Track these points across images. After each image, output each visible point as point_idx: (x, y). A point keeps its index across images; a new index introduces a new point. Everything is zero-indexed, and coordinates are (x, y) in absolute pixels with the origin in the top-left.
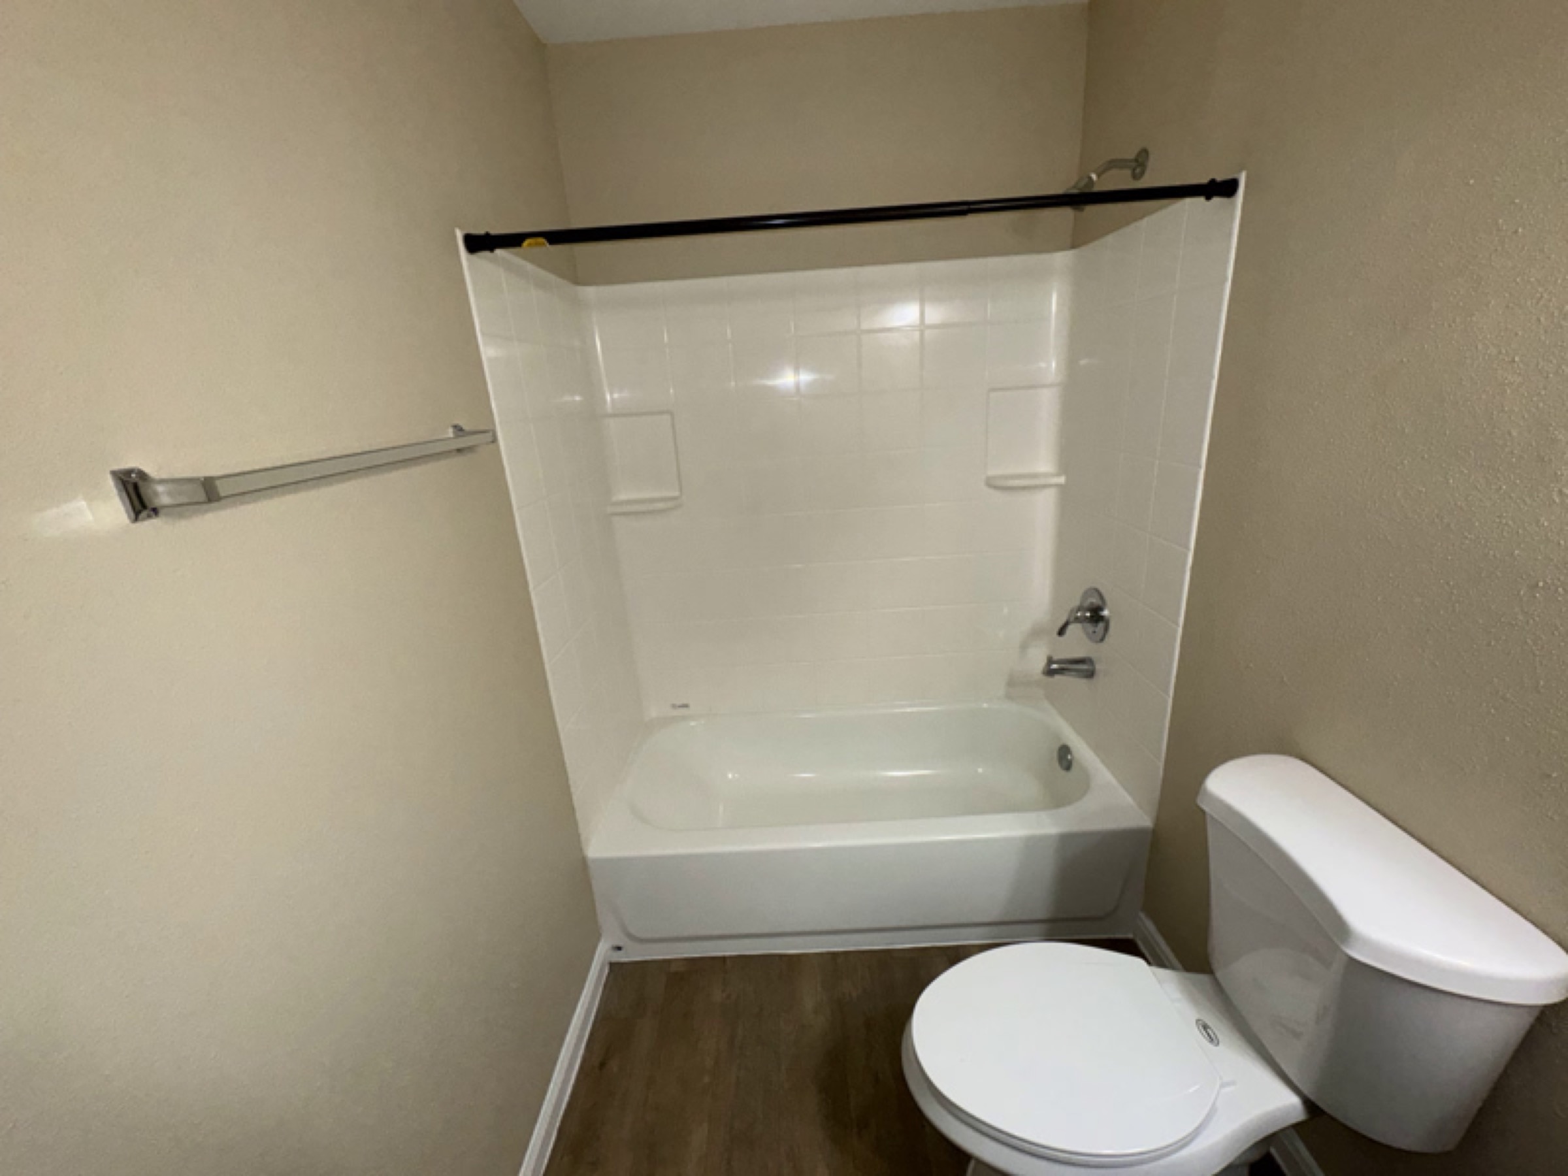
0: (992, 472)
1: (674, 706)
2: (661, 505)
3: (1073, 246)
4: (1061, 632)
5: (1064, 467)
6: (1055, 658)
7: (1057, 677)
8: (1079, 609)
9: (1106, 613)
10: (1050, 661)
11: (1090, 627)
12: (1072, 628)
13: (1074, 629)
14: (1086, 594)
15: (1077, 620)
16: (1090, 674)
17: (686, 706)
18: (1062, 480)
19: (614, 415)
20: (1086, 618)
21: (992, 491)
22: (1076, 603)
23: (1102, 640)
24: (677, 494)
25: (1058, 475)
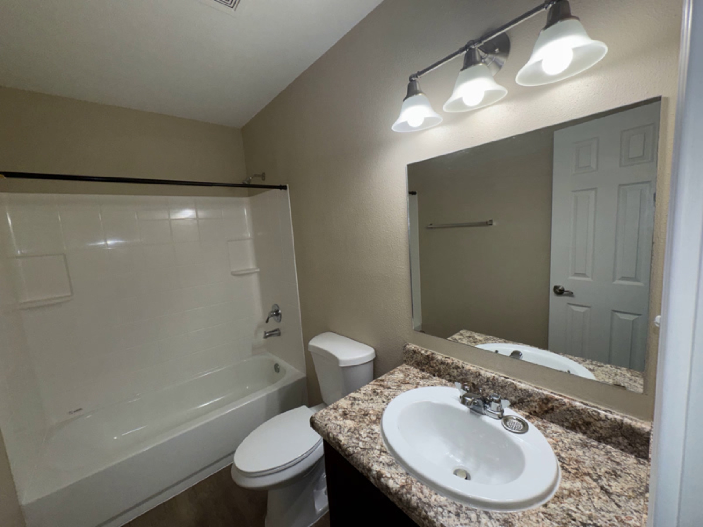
0: (233, 270)
4: (267, 322)
5: (258, 265)
6: (267, 332)
7: (269, 338)
8: (272, 312)
9: (280, 311)
10: (265, 333)
11: (276, 318)
12: (270, 319)
13: (271, 319)
14: (273, 307)
15: (272, 316)
16: (279, 334)
18: (258, 270)
20: (274, 315)
21: (234, 277)
22: (270, 310)
23: (280, 321)
24: (69, 294)
25: (257, 268)
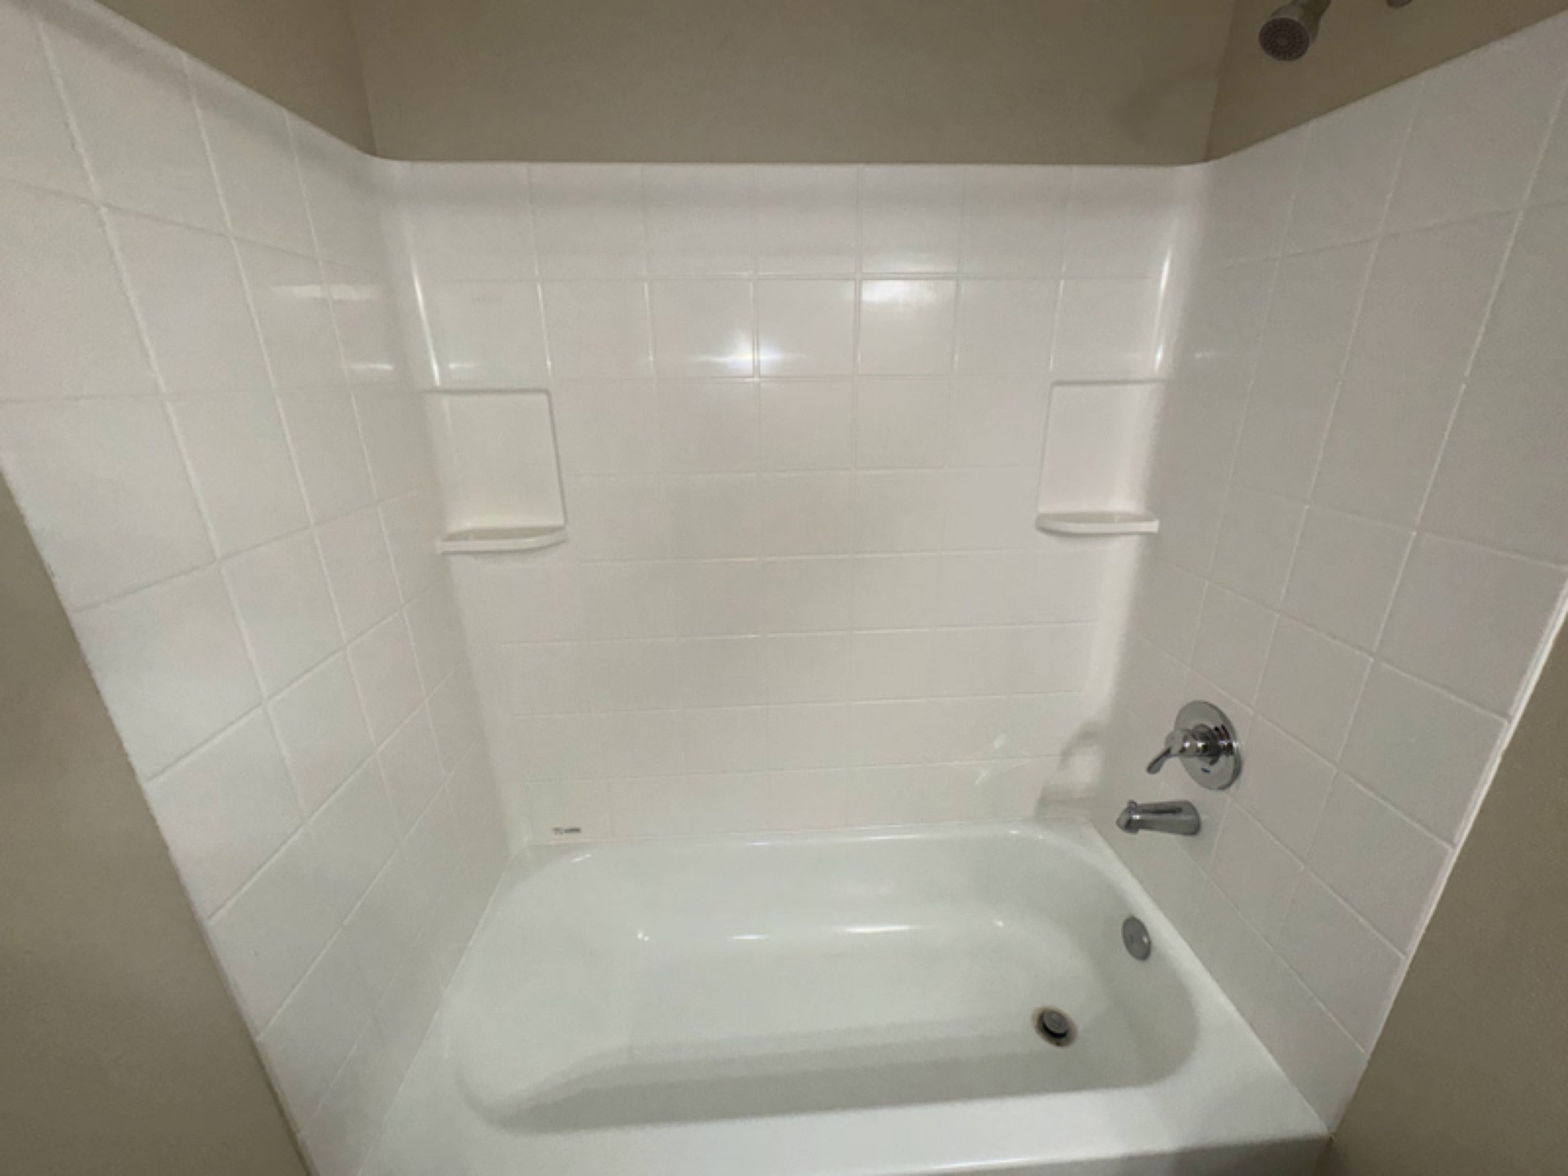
0: (1043, 509)
1: (557, 830)
2: (531, 542)
3: (1209, 154)
4: (1153, 766)
5: (1155, 506)
6: (1138, 805)
7: (1142, 833)
10: (1132, 808)
11: (1199, 763)
12: (1171, 763)
14: (1193, 709)
16: (1194, 829)
17: (577, 830)
18: (1153, 527)
19: (448, 392)
20: (1198, 750)
21: (1042, 536)
24: (560, 522)
25: (1144, 517)
